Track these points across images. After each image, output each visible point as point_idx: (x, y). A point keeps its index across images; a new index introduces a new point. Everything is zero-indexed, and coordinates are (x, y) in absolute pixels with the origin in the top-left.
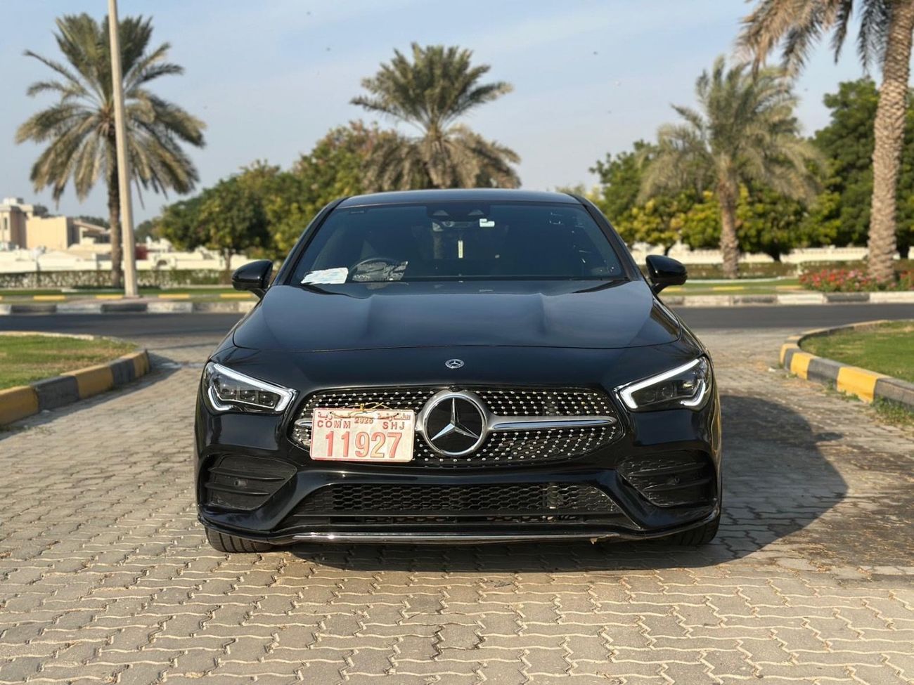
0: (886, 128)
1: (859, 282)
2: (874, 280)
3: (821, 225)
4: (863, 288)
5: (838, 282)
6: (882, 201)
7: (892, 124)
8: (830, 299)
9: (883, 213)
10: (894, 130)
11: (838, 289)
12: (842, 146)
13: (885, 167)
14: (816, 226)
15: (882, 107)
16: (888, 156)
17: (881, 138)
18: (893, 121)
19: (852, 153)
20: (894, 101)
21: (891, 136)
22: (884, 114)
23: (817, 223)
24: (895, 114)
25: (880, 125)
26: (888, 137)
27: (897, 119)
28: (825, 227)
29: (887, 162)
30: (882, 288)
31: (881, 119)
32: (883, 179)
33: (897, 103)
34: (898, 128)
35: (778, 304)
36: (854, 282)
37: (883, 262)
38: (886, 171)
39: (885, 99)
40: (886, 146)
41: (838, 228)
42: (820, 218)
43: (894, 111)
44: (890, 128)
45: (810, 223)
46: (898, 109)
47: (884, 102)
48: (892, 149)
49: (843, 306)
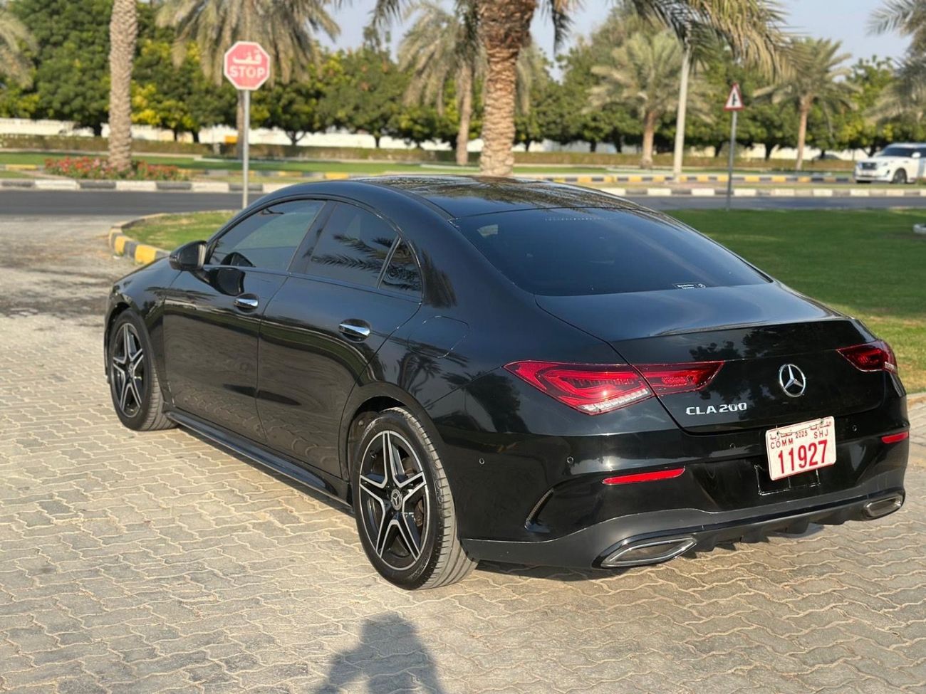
0: (121, 33)
1: (104, 170)
2: (115, 169)
3: (19, 99)
4: (107, 176)
5: (85, 170)
6: (119, 99)
7: (126, 30)
8: (83, 186)
9: (120, 109)
10: (128, 35)
11: (85, 176)
12: (36, 21)
13: (122, 68)
14: (15, 100)
15: (116, 13)
16: (123, 58)
17: (116, 42)
18: (127, 27)
19: (46, 29)
20: (127, 9)
21: (125, 40)
22: (118, 20)
23: (15, 96)
24: (128, 21)
25: (115, 29)
26: (122, 41)
27: (131, 26)
28: (24, 101)
29: (123, 64)
30: (123, 176)
31: (116, 24)
32: (120, 78)
33: (129, 12)
34: (131, 34)
35: (36, 189)
36: (99, 170)
37: (122, 152)
38: (122, 72)
39: (119, 6)
40: (122, 49)
41: (36, 103)
42: (18, 91)
43: (127, 18)
44: (124, 33)
45: (8, 95)
46: (131, 17)
47: (118, 9)
48: (126, 53)
49: (95, 193)
